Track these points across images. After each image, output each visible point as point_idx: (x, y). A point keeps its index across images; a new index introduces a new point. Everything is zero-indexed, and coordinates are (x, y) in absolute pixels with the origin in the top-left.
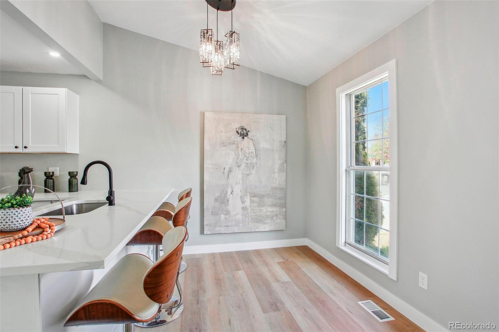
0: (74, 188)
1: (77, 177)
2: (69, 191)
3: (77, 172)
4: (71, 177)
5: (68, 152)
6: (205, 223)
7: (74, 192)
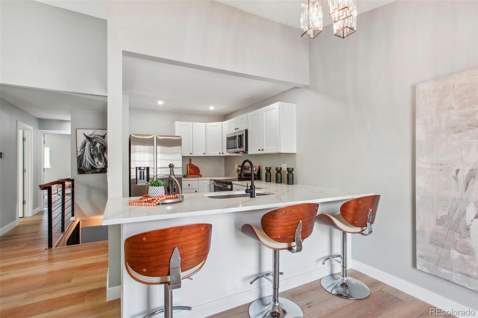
0: (291, 181)
1: (293, 172)
2: (287, 184)
3: (293, 169)
4: (289, 172)
5: (281, 152)
6: (418, 252)
7: (290, 184)
